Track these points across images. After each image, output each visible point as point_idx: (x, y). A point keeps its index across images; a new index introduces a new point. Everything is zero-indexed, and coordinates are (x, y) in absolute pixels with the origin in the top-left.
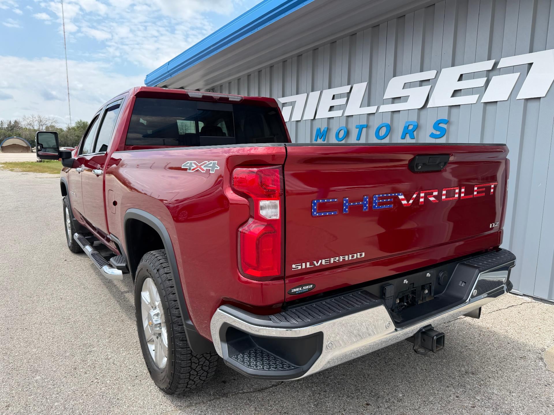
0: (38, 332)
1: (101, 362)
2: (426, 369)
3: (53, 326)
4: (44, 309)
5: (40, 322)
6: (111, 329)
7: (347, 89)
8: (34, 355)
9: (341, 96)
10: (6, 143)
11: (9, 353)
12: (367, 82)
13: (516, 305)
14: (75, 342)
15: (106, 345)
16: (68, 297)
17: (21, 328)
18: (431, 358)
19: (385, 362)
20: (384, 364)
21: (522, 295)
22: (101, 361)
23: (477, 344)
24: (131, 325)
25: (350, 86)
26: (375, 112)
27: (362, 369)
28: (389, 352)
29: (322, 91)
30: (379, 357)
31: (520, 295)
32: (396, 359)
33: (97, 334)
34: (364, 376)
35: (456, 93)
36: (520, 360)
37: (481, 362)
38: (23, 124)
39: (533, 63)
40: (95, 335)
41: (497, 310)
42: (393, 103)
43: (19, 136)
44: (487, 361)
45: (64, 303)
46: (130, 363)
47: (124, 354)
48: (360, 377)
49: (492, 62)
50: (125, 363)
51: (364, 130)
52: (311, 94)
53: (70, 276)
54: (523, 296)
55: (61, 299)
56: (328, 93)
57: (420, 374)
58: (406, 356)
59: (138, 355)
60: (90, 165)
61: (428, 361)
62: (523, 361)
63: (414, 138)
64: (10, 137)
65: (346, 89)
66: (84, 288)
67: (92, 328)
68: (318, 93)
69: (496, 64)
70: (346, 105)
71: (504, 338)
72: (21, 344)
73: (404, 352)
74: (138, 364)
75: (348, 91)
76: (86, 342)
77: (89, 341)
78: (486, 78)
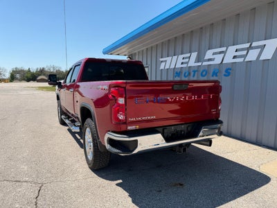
10: (39, 78)
29: (178, 56)
35: (235, 57)
38: (46, 69)
39: (266, 44)
43: (44, 75)
49: (249, 44)
51: (196, 73)
60: (68, 88)
63: (217, 77)
64: (40, 75)
65: (189, 55)
68: (176, 57)
78: (247, 51)
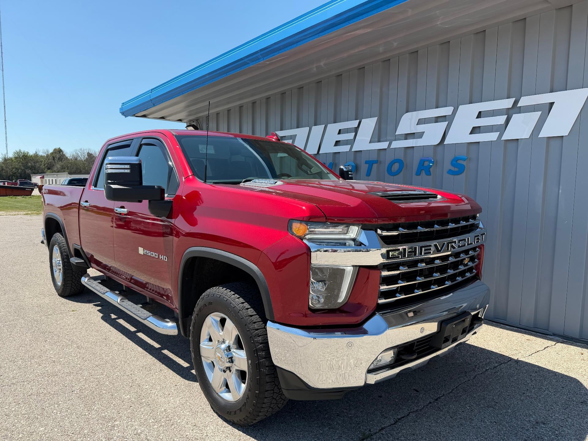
0: (38, 405)
1: (131, 439)
2: (495, 422)
3: (55, 397)
4: (36, 377)
5: (37, 393)
6: (128, 396)
7: (355, 124)
8: (44, 435)
9: (347, 131)
11: (9, 435)
12: (377, 117)
13: (551, 345)
14: (90, 415)
15: (129, 417)
16: (61, 360)
17: (15, 402)
18: (495, 409)
19: (451, 417)
20: (450, 419)
21: (552, 334)
22: (131, 437)
23: (533, 390)
24: (151, 391)
25: (358, 121)
26: (386, 148)
27: (430, 426)
28: (449, 405)
29: (326, 125)
30: (441, 411)
31: (550, 335)
32: (460, 412)
33: (114, 404)
34: (435, 434)
36: (582, 405)
37: (546, 410)
39: (554, 102)
40: (112, 405)
41: (536, 352)
42: (406, 139)
44: (552, 409)
45: (59, 367)
46: (167, 438)
47: (156, 427)
48: (432, 436)
49: (512, 100)
50: (161, 438)
51: (375, 166)
52: (314, 128)
53: (55, 333)
54: (553, 336)
55: (54, 362)
56: (333, 128)
57: (491, 427)
58: (468, 408)
59: (173, 427)
61: (493, 413)
62: (585, 406)
63: (431, 175)
66: (78, 347)
67: (105, 397)
68: (322, 127)
69: (516, 102)
70: (354, 140)
71: (556, 382)
72: (22, 422)
73: (464, 404)
74: (177, 439)
75: (356, 126)
76: (103, 415)
77: (106, 413)
78: (506, 116)
